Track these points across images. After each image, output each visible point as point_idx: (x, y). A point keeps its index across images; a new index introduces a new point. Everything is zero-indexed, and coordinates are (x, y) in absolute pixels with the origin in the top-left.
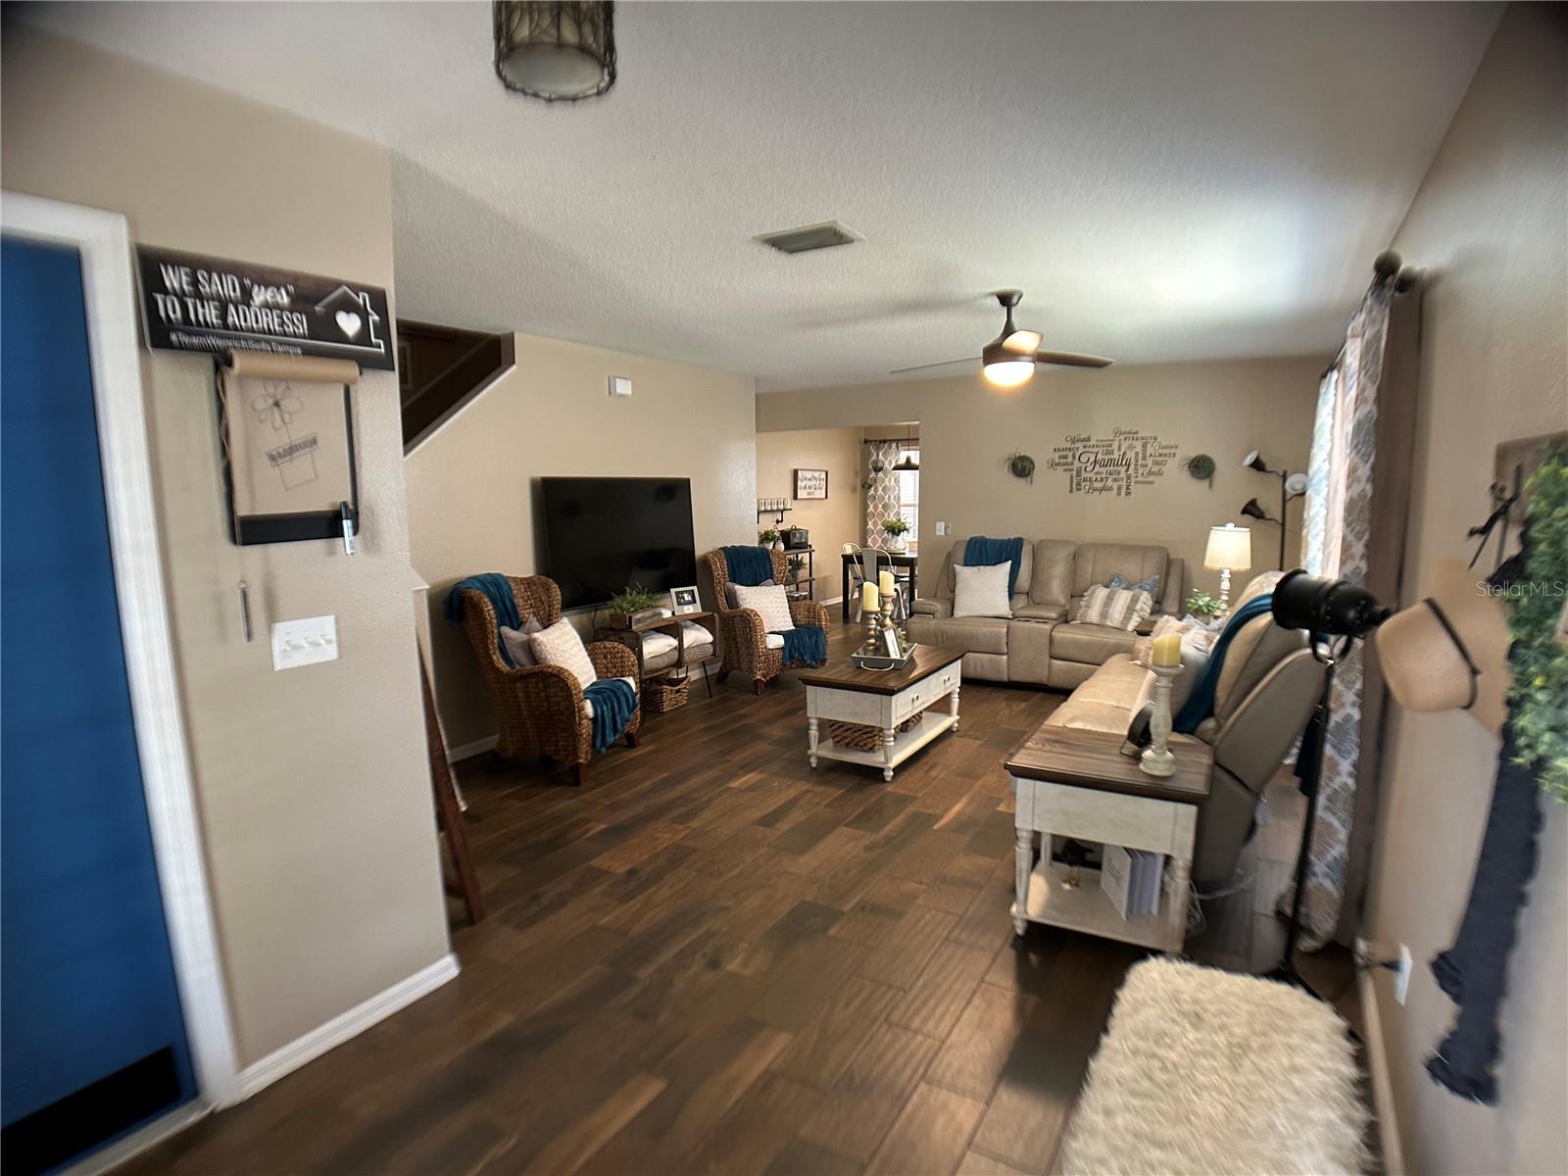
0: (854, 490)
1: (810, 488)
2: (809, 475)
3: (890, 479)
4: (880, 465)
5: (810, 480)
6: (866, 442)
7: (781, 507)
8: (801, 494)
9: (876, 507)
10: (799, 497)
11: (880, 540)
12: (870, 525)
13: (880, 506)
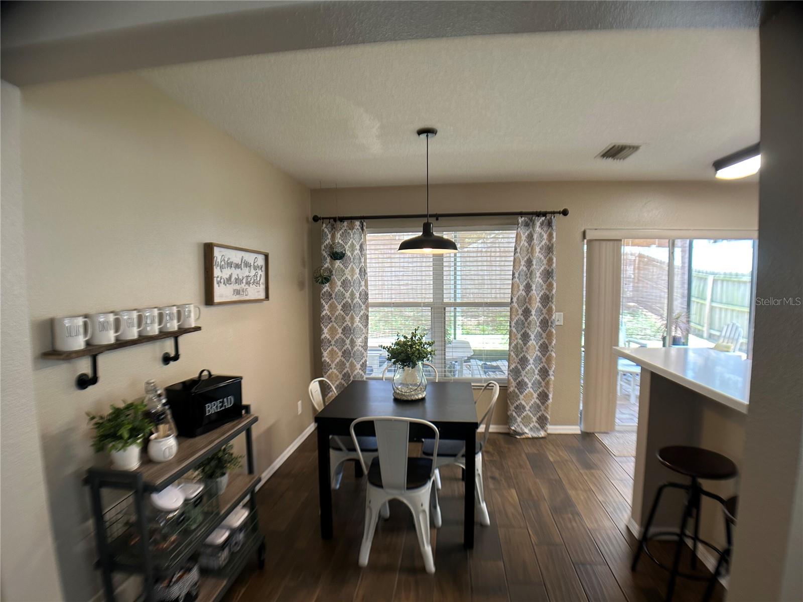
0: (301, 285)
1: (238, 281)
2: (236, 257)
3: (353, 270)
4: (339, 250)
5: (237, 266)
6: (316, 219)
7: (173, 326)
8: (221, 293)
9: (333, 308)
10: (217, 299)
11: (340, 354)
12: (326, 334)
13: (340, 307)
